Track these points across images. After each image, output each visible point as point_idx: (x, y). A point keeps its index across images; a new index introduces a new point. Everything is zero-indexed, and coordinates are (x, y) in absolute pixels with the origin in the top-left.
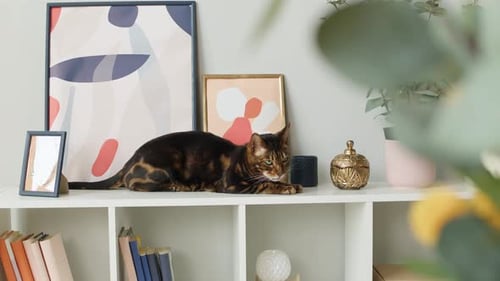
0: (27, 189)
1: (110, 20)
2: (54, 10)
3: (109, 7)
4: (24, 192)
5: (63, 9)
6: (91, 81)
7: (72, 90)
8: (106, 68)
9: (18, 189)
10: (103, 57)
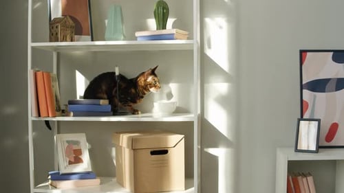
0: (298, 148)
1: (333, 60)
2: (303, 54)
3: (332, 53)
4: (297, 150)
5: (308, 54)
6: (324, 92)
7: (315, 97)
8: (332, 85)
9: (294, 149)
10: (330, 79)
